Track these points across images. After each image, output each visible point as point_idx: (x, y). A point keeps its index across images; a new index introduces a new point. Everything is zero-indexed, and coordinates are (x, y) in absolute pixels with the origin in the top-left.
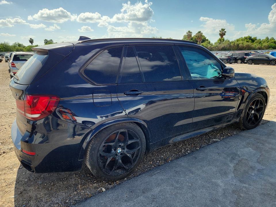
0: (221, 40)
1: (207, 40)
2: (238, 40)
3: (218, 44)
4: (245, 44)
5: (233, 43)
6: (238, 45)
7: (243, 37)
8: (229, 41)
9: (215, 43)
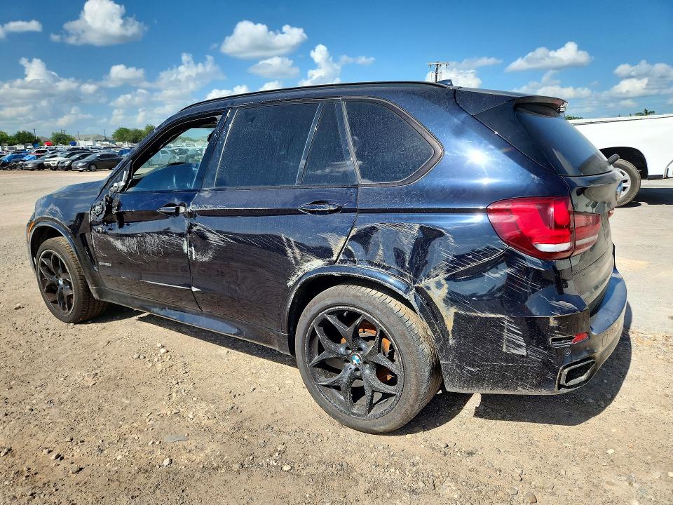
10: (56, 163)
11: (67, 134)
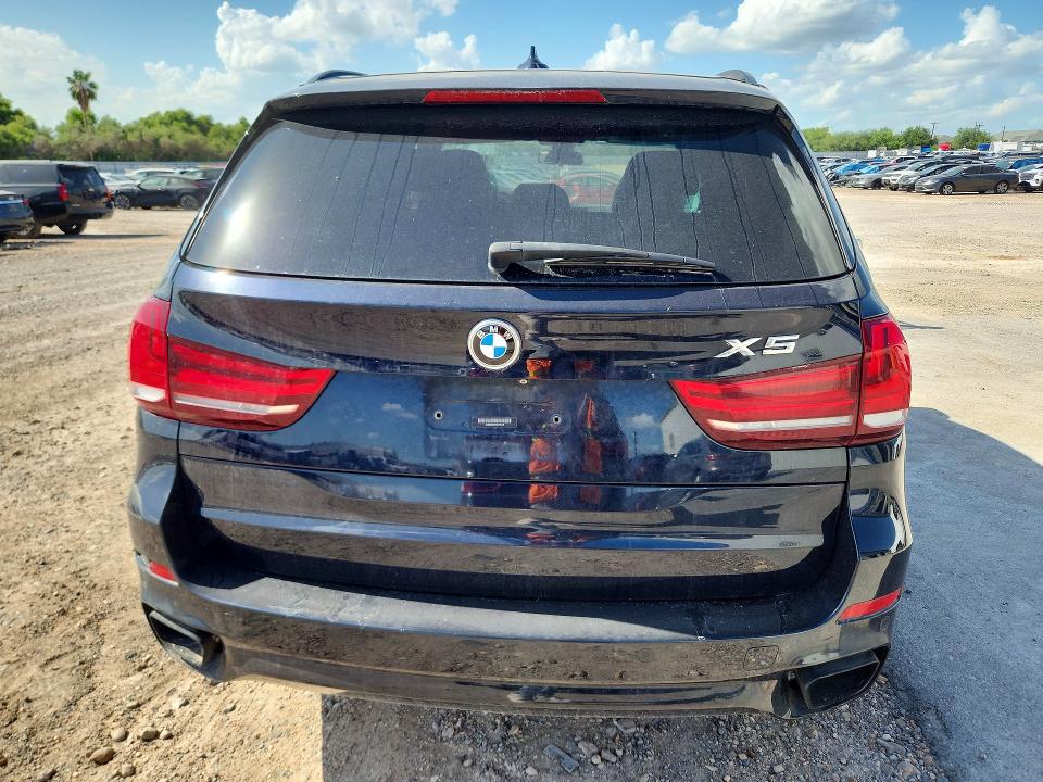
0: (82, 119)
1: (18, 113)
2: (148, 123)
3: (74, 134)
4: (182, 139)
5: (137, 133)
6: (156, 141)
7: (163, 112)
8: (115, 124)
9: (61, 129)
10: (898, 178)
11: (982, 129)
